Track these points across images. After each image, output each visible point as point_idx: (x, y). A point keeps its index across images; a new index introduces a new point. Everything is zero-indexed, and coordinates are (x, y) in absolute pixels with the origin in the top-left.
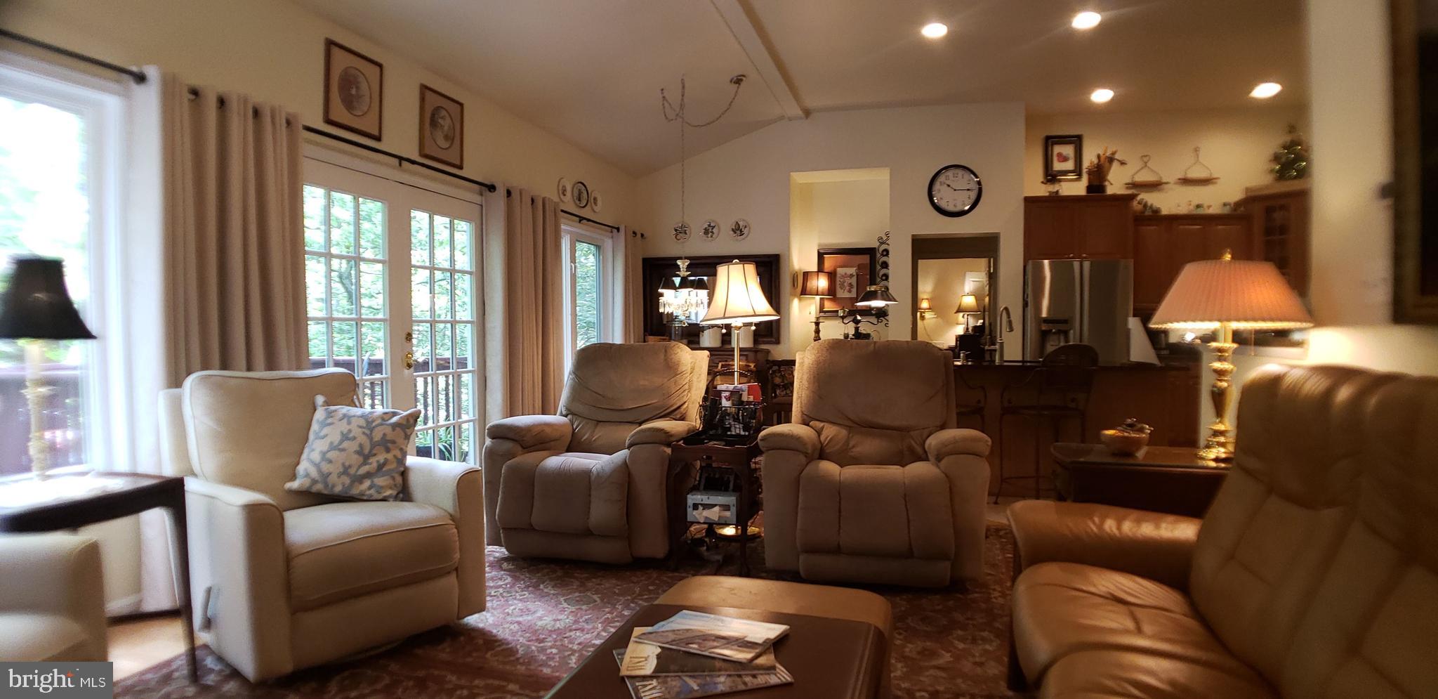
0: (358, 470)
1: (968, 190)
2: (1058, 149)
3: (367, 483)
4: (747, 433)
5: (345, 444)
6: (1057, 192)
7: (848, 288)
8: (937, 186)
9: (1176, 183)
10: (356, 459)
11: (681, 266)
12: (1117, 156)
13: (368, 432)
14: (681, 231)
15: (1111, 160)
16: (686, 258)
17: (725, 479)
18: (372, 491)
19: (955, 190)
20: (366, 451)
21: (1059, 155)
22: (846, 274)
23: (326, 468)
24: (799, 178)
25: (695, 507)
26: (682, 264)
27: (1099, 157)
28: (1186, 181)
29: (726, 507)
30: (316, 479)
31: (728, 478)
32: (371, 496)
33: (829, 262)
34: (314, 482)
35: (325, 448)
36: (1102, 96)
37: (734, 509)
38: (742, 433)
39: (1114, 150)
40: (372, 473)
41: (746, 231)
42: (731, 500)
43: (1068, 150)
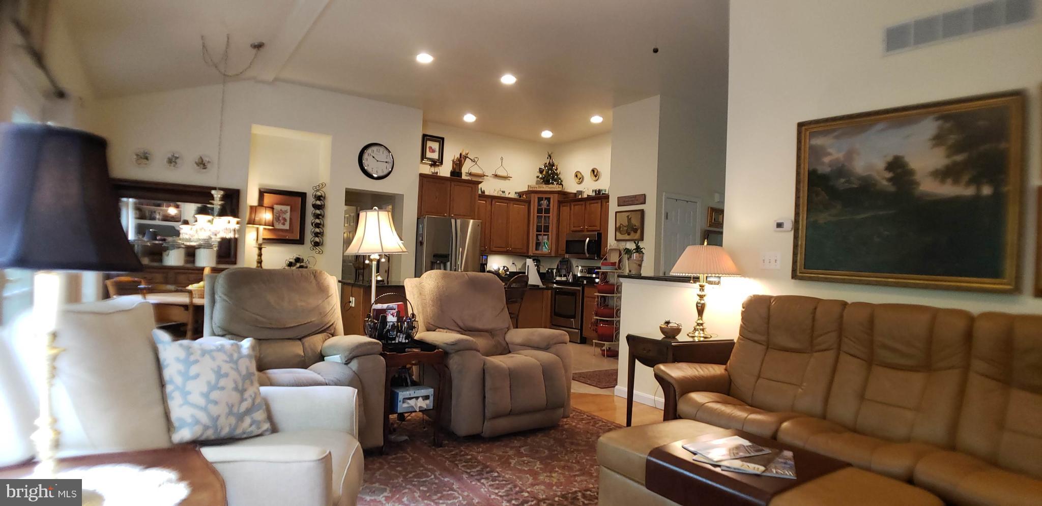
0: (239, 407)
1: (386, 162)
2: (430, 144)
3: (248, 421)
4: (407, 341)
5: (222, 382)
6: (437, 173)
7: (282, 221)
8: (365, 156)
9: (491, 177)
10: (235, 396)
11: (215, 196)
12: (469, 156)
13: (234, 366)
14: (144, 157)
15: (466, 157)
16: (221, 189)
17: (403, 377)
18: (253, 428)
19: (378, 161)
20: (240, 387)
21: (430, 148)
22: (281, 210)
23: (215, 410)
24: (259, 130)
25: (405, 399)
26: (217, 195)
27: (461, 155)
28: (496, 176)
29: (426, 398)
30: (207, 425)
31: (405, 376)
32: (252, 432)
33: (268, 199)
34: (206, 428)
35: (205, 389)
36: (469, 118)
37: (432, 398)
38: (404, 341)
39: (467, 152)
40: (250, 409)
41: (209, 166)
42: (430, 392)
43: (435, 146)
